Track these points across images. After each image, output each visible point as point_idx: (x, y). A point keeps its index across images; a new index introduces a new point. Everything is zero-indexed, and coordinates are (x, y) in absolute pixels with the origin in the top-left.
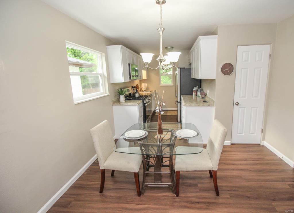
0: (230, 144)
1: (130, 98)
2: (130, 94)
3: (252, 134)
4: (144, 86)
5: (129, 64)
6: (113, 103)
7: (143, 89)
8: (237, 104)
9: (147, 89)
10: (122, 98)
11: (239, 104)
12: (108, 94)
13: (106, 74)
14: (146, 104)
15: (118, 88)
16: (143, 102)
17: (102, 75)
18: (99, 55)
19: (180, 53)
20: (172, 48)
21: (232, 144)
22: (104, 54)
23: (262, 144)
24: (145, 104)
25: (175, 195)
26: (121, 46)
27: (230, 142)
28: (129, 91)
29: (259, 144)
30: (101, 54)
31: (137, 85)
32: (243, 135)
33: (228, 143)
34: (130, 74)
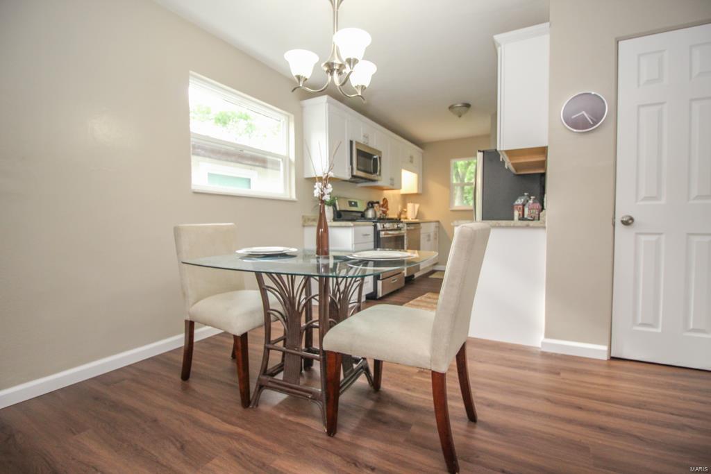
0: (605, 357)
2: (361, 213)
4: (411, 209)
5: (351, 142)
6: (305, 221)
7: (409, 217)
8: (628, 222)
9: (419, 217)
11: (632, 219)
12: (294, 197)
14: (382, 233)
16: (375, 226)
17: (286, 159)
18: (283, 119)
20: (467, 106)
21: (613, 358)
22: (292, 116)
24: (380, 231)
25: (326, 431)
26: (326, 97)
27: (605, 348)
30: (287, 118)
31: (384, 199)
32: (659, 330)
33: (597, 350)
34: (351, 164)
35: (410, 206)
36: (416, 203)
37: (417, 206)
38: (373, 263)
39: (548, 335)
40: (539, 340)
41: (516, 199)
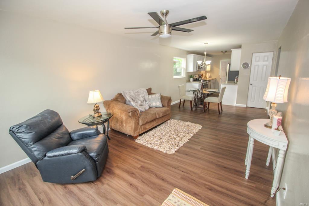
0: (245, 107)
1: (196, 80)
2: (197, 79)
3: (260, 102)
4: (208, 75)
5: (197, 63)
6: (187, 82)
7: (207, 77)
8: (251, 84)
9: (210, 77)
10: (191, 79)
12: (185, 77)
13: (185, 68)
14: (204, 84)
15: (190, 74)
17: (184, 68)
19: (211, 61)
21: (247, 107)
22: (185, 59)
23: (266, 109)
26: (193, 54)
27: (246, 105)
28: (196, 77)
29: (265, 109)
31: (202, 74)
32: (255, 102)
33: (244, 106)
34: (197, 68)
35: (208, 74)
36: (209, 73)
37: (210, 74)
38: (204, 89)
39: (236, 103)
40: (235, 104)
41: (236, 76)
